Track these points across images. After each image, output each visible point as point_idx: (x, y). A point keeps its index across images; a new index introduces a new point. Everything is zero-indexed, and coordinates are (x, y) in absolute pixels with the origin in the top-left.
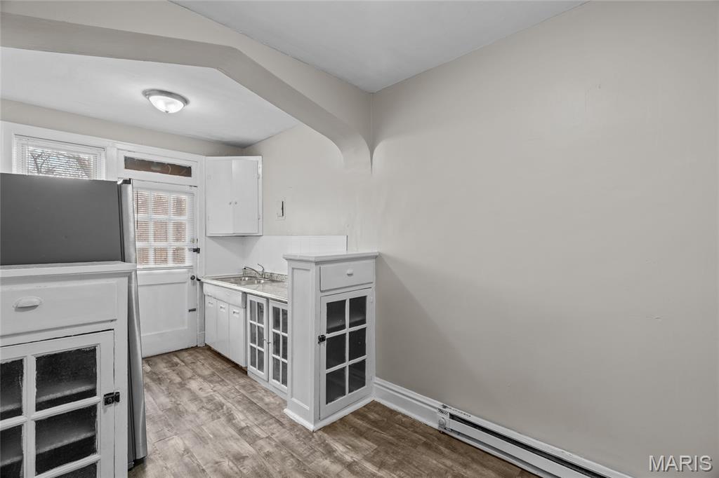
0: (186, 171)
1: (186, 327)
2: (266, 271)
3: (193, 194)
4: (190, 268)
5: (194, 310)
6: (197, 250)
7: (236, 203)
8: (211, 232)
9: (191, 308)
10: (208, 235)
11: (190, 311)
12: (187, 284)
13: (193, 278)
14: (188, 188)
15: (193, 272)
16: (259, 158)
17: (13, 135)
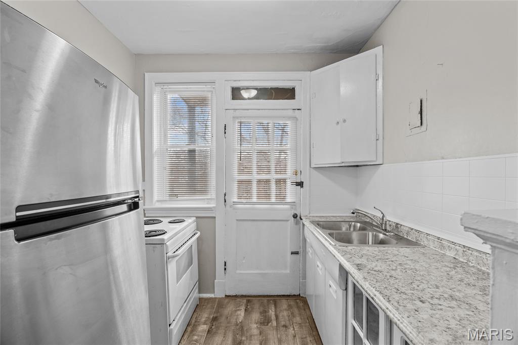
0: (288, 93)
1: (288, 271)
2: (388, 218)
3: (295, 119)
4: (293, 204)
5: (297, 253)
6: (300, 184)
7: (344, 121)
8: (316, 162)
9: (294, 250)
10: (313, 166)
11: (292, 253)
12: (290, 221)
13: (295, 216)
14: (290, 113)
15: (295, 209)
16: (378, 50)
17: (154, 84)
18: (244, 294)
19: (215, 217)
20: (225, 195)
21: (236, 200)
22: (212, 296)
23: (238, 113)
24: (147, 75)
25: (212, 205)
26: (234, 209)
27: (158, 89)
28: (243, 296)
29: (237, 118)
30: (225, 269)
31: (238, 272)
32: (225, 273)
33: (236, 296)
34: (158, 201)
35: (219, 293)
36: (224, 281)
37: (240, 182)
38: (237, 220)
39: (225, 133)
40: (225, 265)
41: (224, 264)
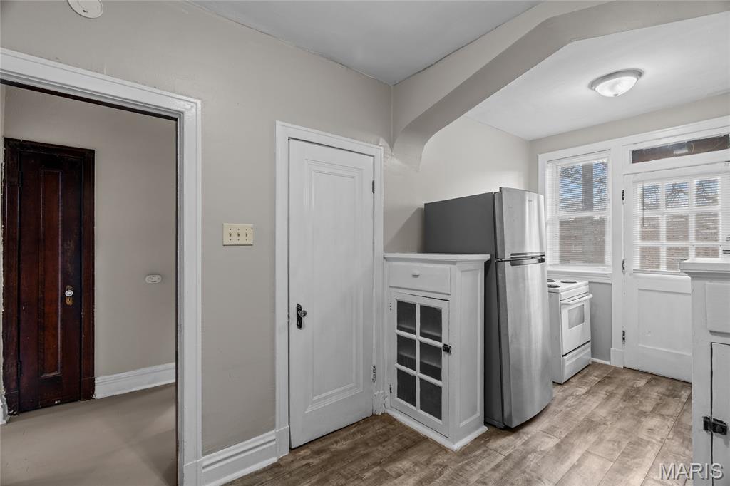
3: (729, 173)
14: (721, 166)
17: (546, 162)
18: (650, 371)
19: (611, 284)
20: (624, 262)
21: (638, 267)
22: (608, 363)
23: (639, 177)
24: (540, 156)
25: (609, 271)
26: (637, 277)
27: (550, 165)
28: (647, 373)
29: (639, 182)
30: (624, 339)
31: (640, 345)
32: (624, 343)
33: (638, 371)
34: (551, 265)
35: (615, 362)
36: (622, 351)
37: (644, 249)
38: (639, 289)
39: (623, 199)
40: (624, 334)
41: (622, 333)
